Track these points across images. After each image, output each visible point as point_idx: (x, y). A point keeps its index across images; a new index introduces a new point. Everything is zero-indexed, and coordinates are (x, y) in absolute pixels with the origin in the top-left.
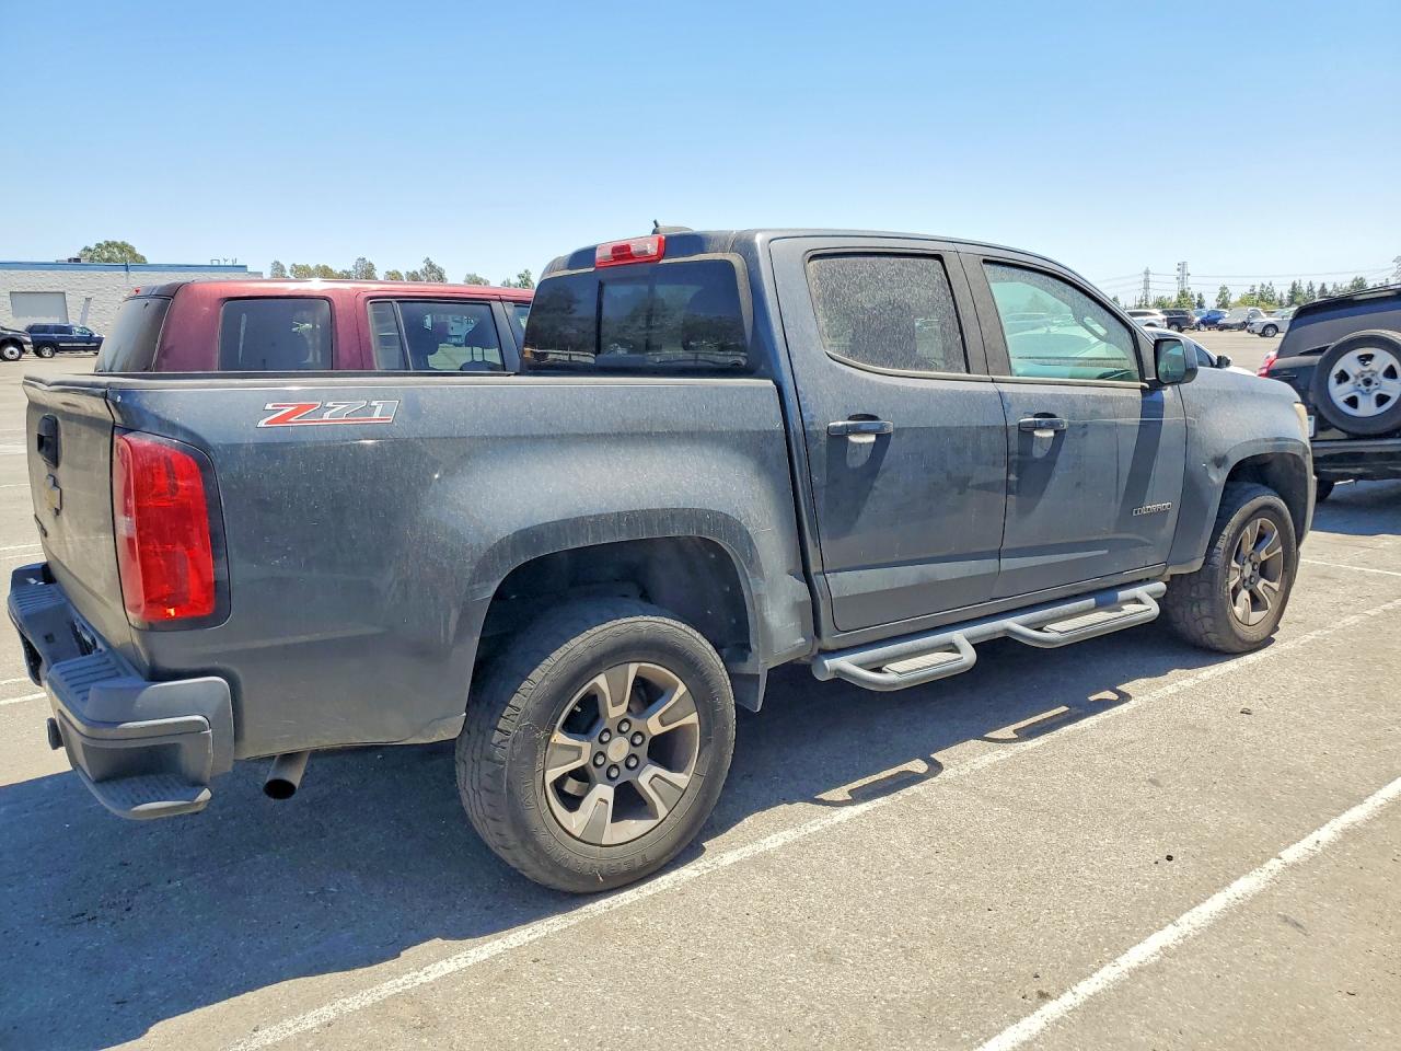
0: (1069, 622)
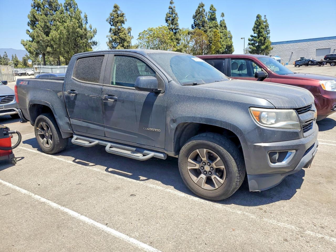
0: (127, 151)
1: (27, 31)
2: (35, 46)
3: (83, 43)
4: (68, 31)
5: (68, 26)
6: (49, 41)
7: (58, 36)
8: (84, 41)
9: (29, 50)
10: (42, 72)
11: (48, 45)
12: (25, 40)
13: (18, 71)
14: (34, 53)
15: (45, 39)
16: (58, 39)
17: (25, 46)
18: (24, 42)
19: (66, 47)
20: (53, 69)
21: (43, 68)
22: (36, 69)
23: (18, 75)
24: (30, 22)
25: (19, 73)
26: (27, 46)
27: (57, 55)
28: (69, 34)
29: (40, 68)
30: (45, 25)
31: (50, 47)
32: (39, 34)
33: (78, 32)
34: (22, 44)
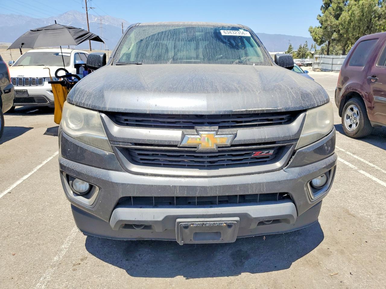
1: (318, 16)
2: (320, 33)
3: (380, 25)
4: (362, 11)
5: (364, 4)
6: (337, 26)
7: (349, 18)
8: (381, 22)
9: (314, 38)
10: (322, 62)
11: (335, 31)
12: (314, 27)
13: (304, 61)
14: (319, 41)
15: (333, 23)
16: (347, 23)
17: (312, 33)
18: (312, 29)
19: (355, 31)
20: (334, 59)
21: (324, 58)
22: (317, 59)
23: (304, 65)
24: (324, 6)
25: (305, 63)
26: (313, 34)
27: (343, 42)
28: (363, 15)
29: (321, 57)
30: (338, 7)
31: (337, 32)
32: (328, 18)
33: (375, 12)
34: (309, 31)
